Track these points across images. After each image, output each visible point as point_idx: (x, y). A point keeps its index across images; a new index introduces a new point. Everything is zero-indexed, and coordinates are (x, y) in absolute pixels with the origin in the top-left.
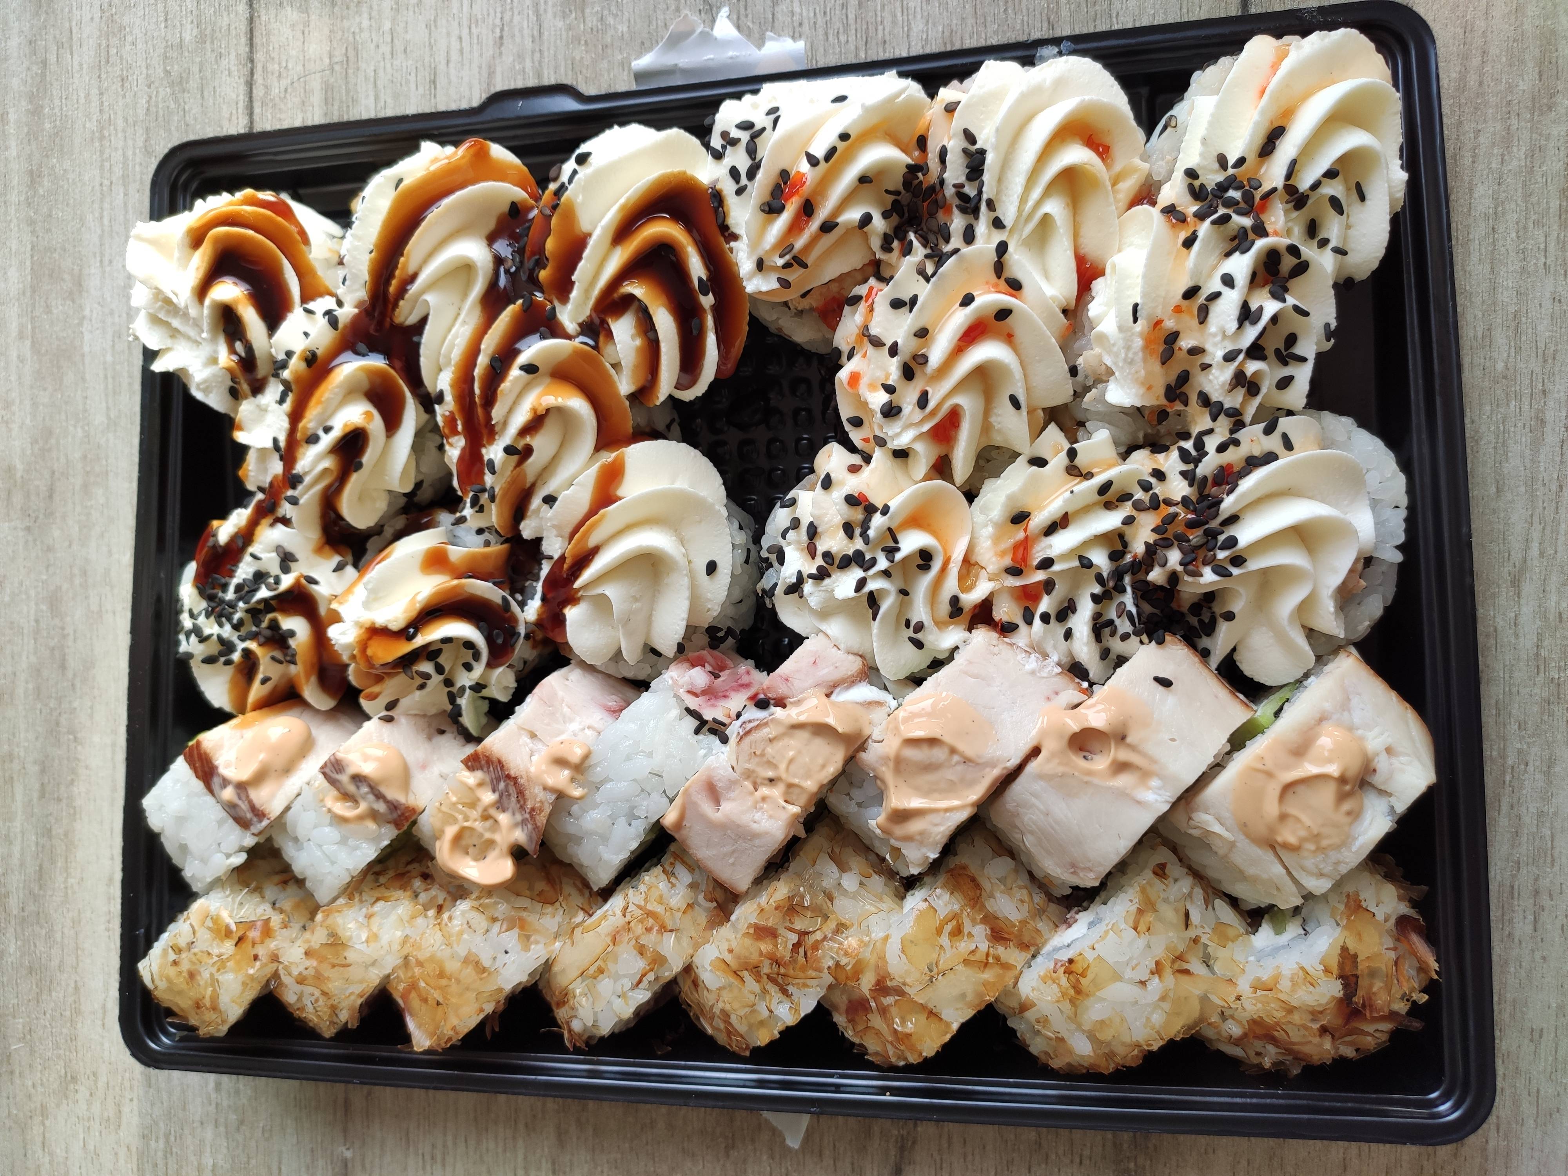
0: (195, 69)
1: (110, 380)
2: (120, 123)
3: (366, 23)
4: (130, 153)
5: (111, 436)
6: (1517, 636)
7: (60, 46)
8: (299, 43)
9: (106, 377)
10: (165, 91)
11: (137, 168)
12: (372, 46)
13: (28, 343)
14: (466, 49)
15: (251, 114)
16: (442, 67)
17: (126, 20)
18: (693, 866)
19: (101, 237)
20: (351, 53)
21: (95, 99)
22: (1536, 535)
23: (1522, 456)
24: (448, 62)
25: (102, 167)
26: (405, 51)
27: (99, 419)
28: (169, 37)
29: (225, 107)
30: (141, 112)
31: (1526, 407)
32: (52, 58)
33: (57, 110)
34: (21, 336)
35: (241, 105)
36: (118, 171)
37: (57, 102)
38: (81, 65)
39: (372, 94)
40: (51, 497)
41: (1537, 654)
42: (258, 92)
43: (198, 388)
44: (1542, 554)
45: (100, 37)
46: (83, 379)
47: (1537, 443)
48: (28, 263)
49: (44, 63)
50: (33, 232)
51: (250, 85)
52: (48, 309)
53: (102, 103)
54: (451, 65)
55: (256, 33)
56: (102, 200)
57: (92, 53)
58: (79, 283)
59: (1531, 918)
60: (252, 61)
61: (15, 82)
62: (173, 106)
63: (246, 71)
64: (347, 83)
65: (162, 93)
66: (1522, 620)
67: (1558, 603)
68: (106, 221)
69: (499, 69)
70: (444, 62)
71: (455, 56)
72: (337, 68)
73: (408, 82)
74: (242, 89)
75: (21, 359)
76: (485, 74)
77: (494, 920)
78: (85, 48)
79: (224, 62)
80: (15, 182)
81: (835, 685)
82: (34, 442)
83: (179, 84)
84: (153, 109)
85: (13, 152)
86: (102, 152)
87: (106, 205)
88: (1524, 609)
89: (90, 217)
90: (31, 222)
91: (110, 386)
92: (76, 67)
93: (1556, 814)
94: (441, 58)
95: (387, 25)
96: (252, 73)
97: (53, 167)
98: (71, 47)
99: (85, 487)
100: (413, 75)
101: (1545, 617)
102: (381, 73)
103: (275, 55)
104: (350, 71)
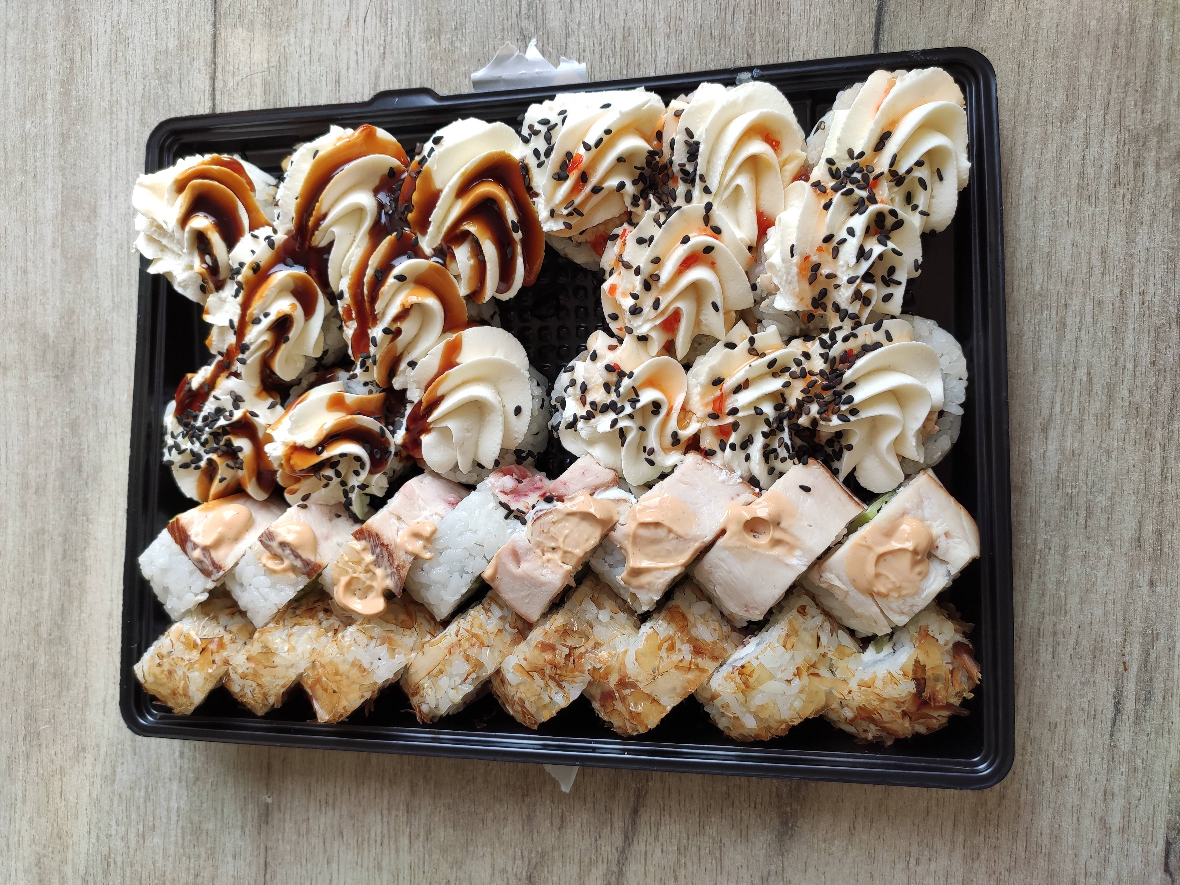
0: (176, 68)
1: (115, 277)
2: (124, 103)
3: (292, 40)
4: (130, 123)
5: (115, 315)
6: (1045, 465)
7: (83, 49)
8: (247, 52)
9: (112, 275)
10: (155, 82)
11: (136, 134)
12: (297, 56)
13: (59, 250)
14: (361, 60)
15: (214, 100)
16: (344, 72)
17: (129, 33)
18: (503, 605)
19: (110, 180)
20: (283, 60)
21: (107, 86)
22: (1058, 399)
23: (1051, 347)
24: (348, 69)
25: (111, 132)
26: (319, 60)
27: (107, 303)
28: (158, 46)
29: (196, 94)
30: (139, 96)
31: (1054, 315)
32: (78, 57)
33: (81, 93)
34: (54, 246)
35: (207, 93)
36: (122, 136)
37: (81, 88)
38: (98, 63)
39: (296, 88)
40: (73, 355)
41: (1058, 477)
42: (219, 85)
43: (179, 284)
44: (1062, 412)
45: (111, 44)
46: (96, 276)
47: (1060, 339)
48: (60, 196)
49: (72, 60)
50: (63, 175)
51: (213, 80)
52: (73, 228)
53: (112, 90)
54: (350, 71)
55: (218, 45)
56: (111, 155)
57: (106, 55)
58: (94, 211)
59: (1051, 649)
60: (215, 64)
61: (52, 73)
62: (160, 92)
63: (211, 70)
64: (279, 81)
65: (153, 84)
66: (1048, 454)
67: (1072, 444)
68: (113, 169)
69: (382, 75)
70: (345, 69)
71: (353, 65)
72: (273, 70)
73: (321, 81)
74: (208, 82)
75: (54, 262)
76: (373, 78)
77: (372, 638)
78: (100, 51)
79: (196, 64)
80: (51, 141)
81: (596, 489)
82: (62, 318)
83: (165, 78)
84: (147, 94)
85: (50, 120)
86: (111, 122)
87: (114, 159)
88: (1050, 447)
89: (102, 166)
90: (62, 169)
91: (115, 281)
92: (94, 64)
93: (1068, 582)
94: (343, 65)
95: (307, 42)
96: (215, 72)
97: (78, 132)
98: (91, 50)
99: (97, 349)
100: (324, 76)
101: (1063, 453)
102: (303, 75)
103: (231, 60)
104: (282, 73)
